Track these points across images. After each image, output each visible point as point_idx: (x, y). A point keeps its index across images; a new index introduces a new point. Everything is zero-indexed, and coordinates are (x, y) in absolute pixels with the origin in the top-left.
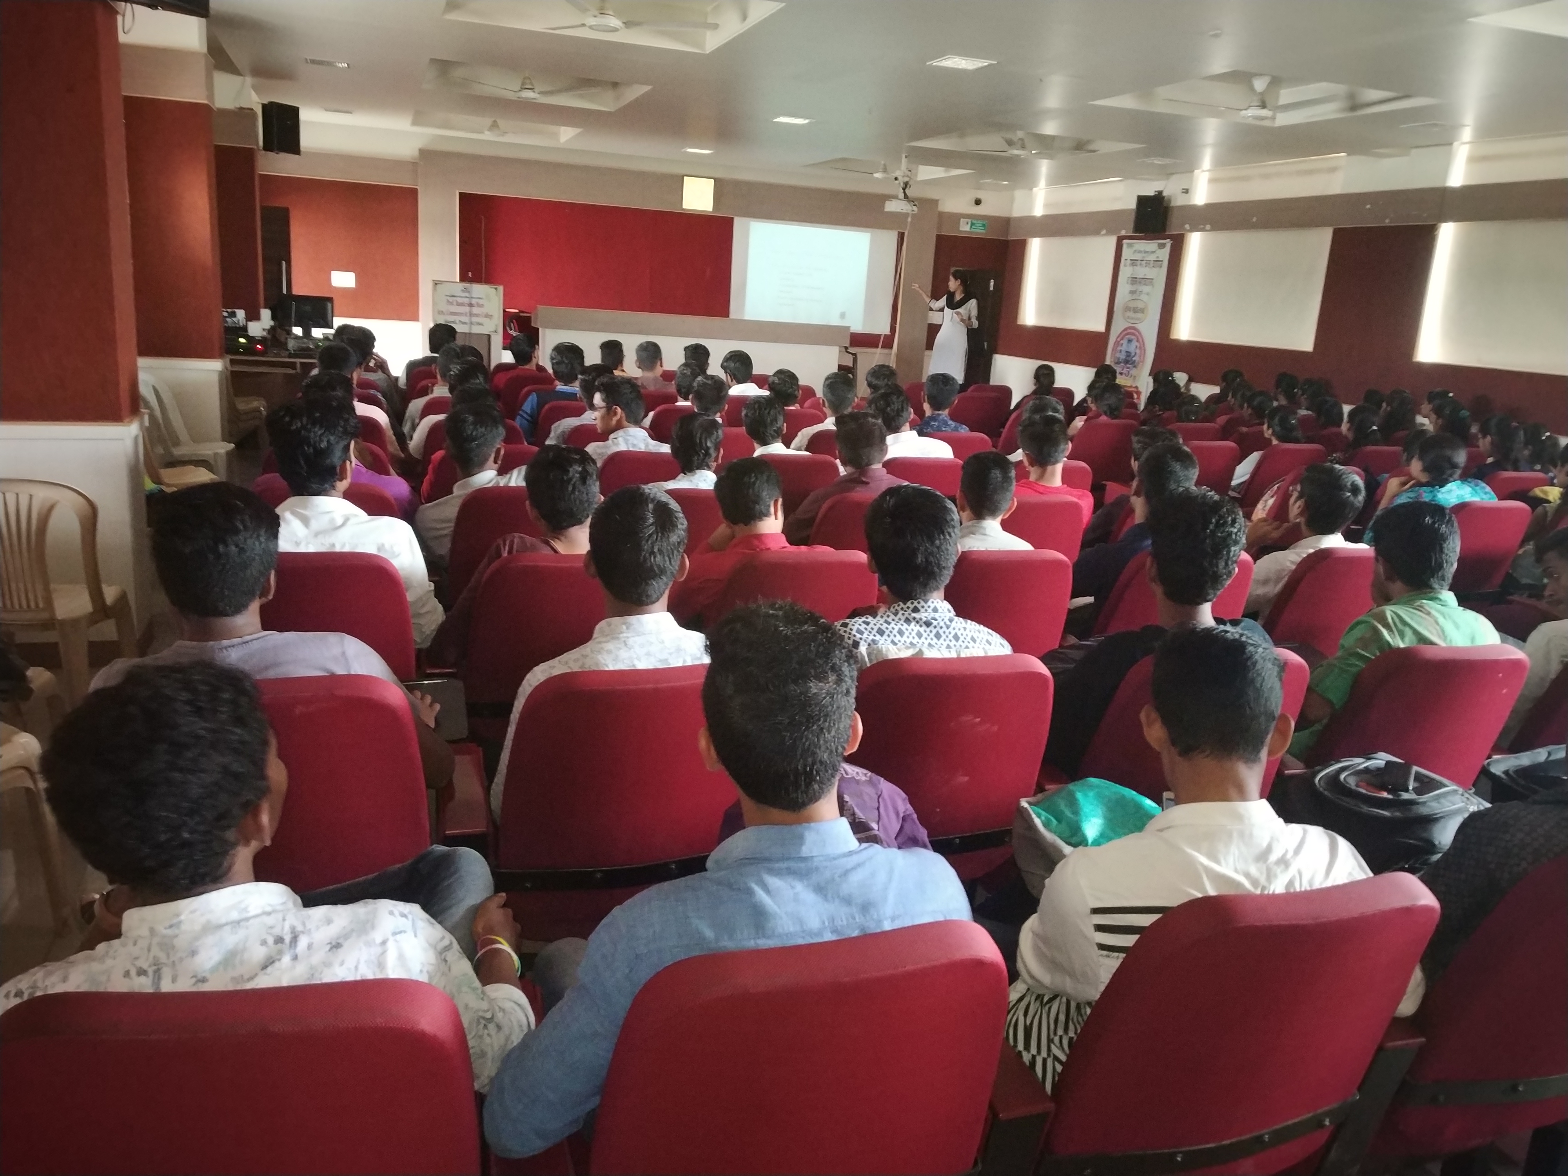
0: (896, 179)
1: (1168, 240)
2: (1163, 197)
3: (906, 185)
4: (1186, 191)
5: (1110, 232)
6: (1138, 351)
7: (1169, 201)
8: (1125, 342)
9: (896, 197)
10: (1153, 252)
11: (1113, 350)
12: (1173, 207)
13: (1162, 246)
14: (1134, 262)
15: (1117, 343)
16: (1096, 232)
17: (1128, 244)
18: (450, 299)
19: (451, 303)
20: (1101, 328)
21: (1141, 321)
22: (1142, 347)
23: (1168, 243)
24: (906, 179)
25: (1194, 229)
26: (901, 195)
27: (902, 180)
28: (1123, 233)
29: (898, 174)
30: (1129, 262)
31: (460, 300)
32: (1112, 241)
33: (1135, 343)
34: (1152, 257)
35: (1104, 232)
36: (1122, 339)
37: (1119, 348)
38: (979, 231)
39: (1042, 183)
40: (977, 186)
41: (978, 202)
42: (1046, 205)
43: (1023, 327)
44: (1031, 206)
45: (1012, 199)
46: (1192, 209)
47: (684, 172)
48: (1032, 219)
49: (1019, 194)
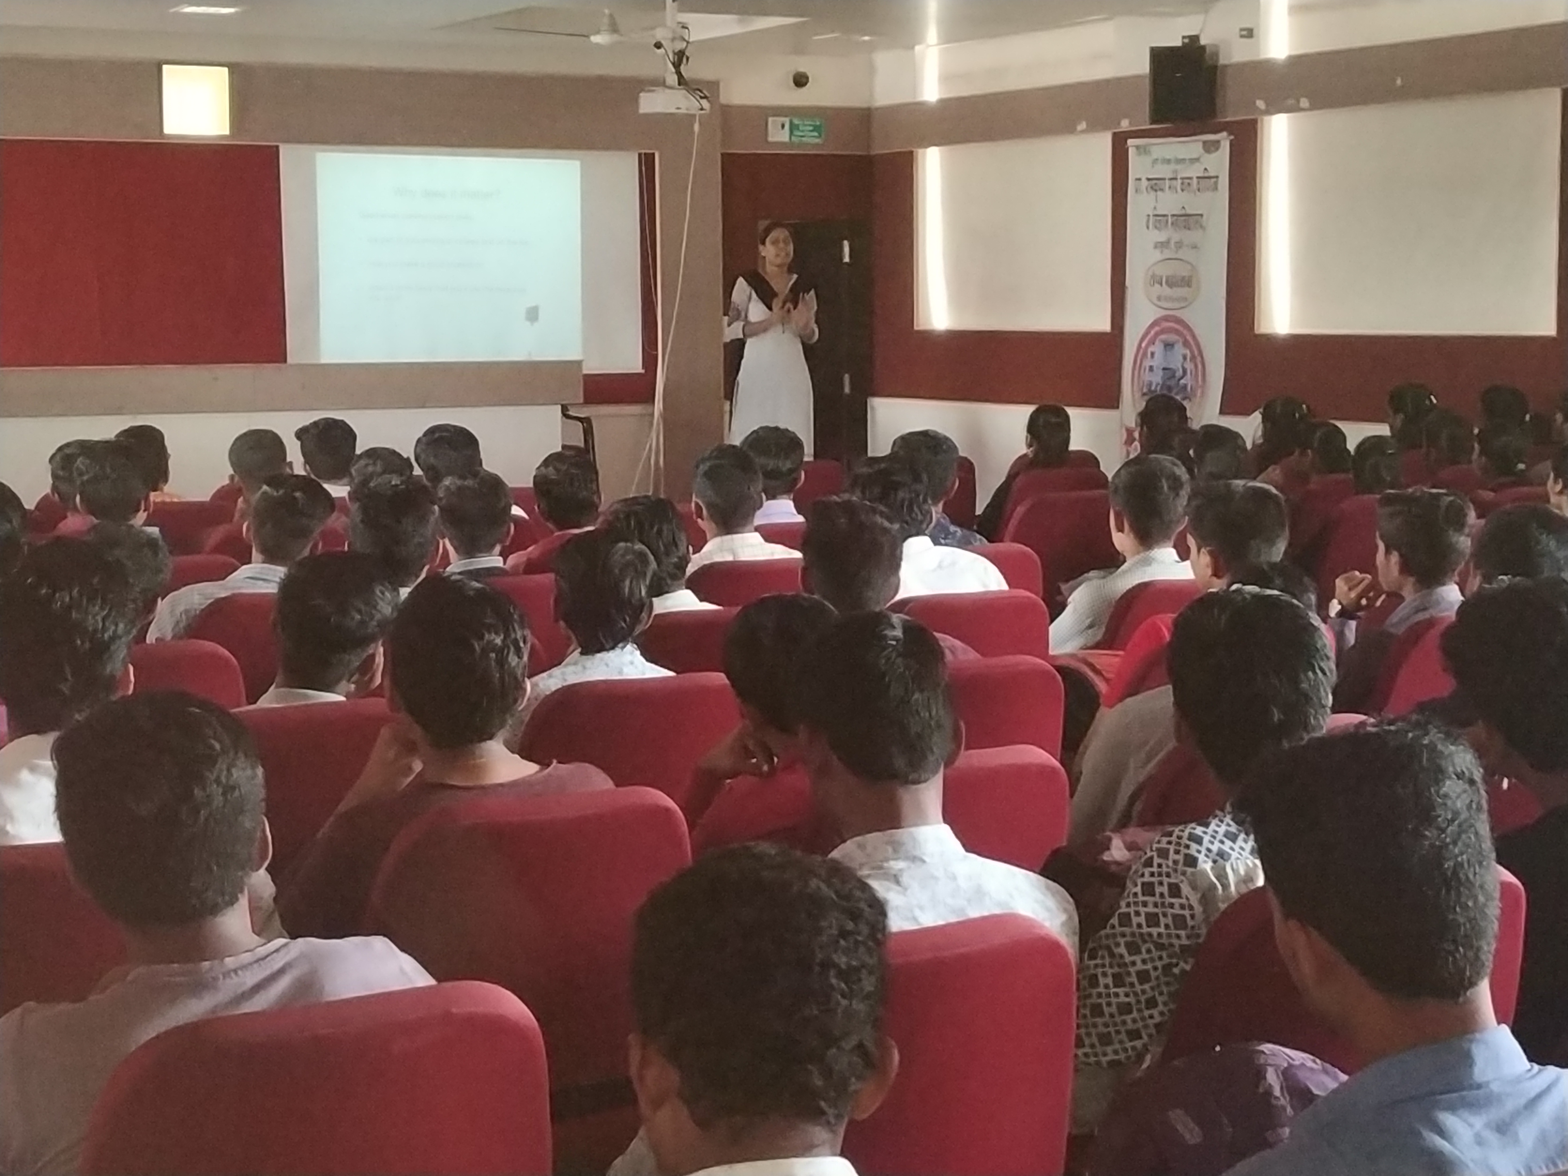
0: (658, 45)
1: (1225, 134)
2: (1203, 48)
3: (680, 57)
4: (1249, 33)
5: (1094, 127)
6: (1189, 366)
7: (1216, 55)
8: (1158, 348)
9: (660, 83)
10: (1194, 161)
11: (1137, 364)
12: (1226, 66)
13: (1211, 147)
14: (1155, 185)
16: (1067, 128)
17: (1137, 147)
20: (1102, 323)
21: (1186, 302)
23: (1224, 140)
24: (681, 45)
25: (1275, 108)
26: (672, 79)
27: (671, 47)
28: (1125, 125)
29: (661, 34)
30: (1144, 183)
32: (1103, 143)
33: (1180, 350)
34: (1195, 171)
35: (1083, 126)
36: (1152, 342)
38: (810, 139)
39: (932, 34)
40: (799, 50)
41: (800, 81)
42: (945, 78)
43: (928, 336)
44: (914, 82)
45: (871, 70)
46: (1264, 67)
47: (161, 56)
48: (918, 108)
49: (884, 60)
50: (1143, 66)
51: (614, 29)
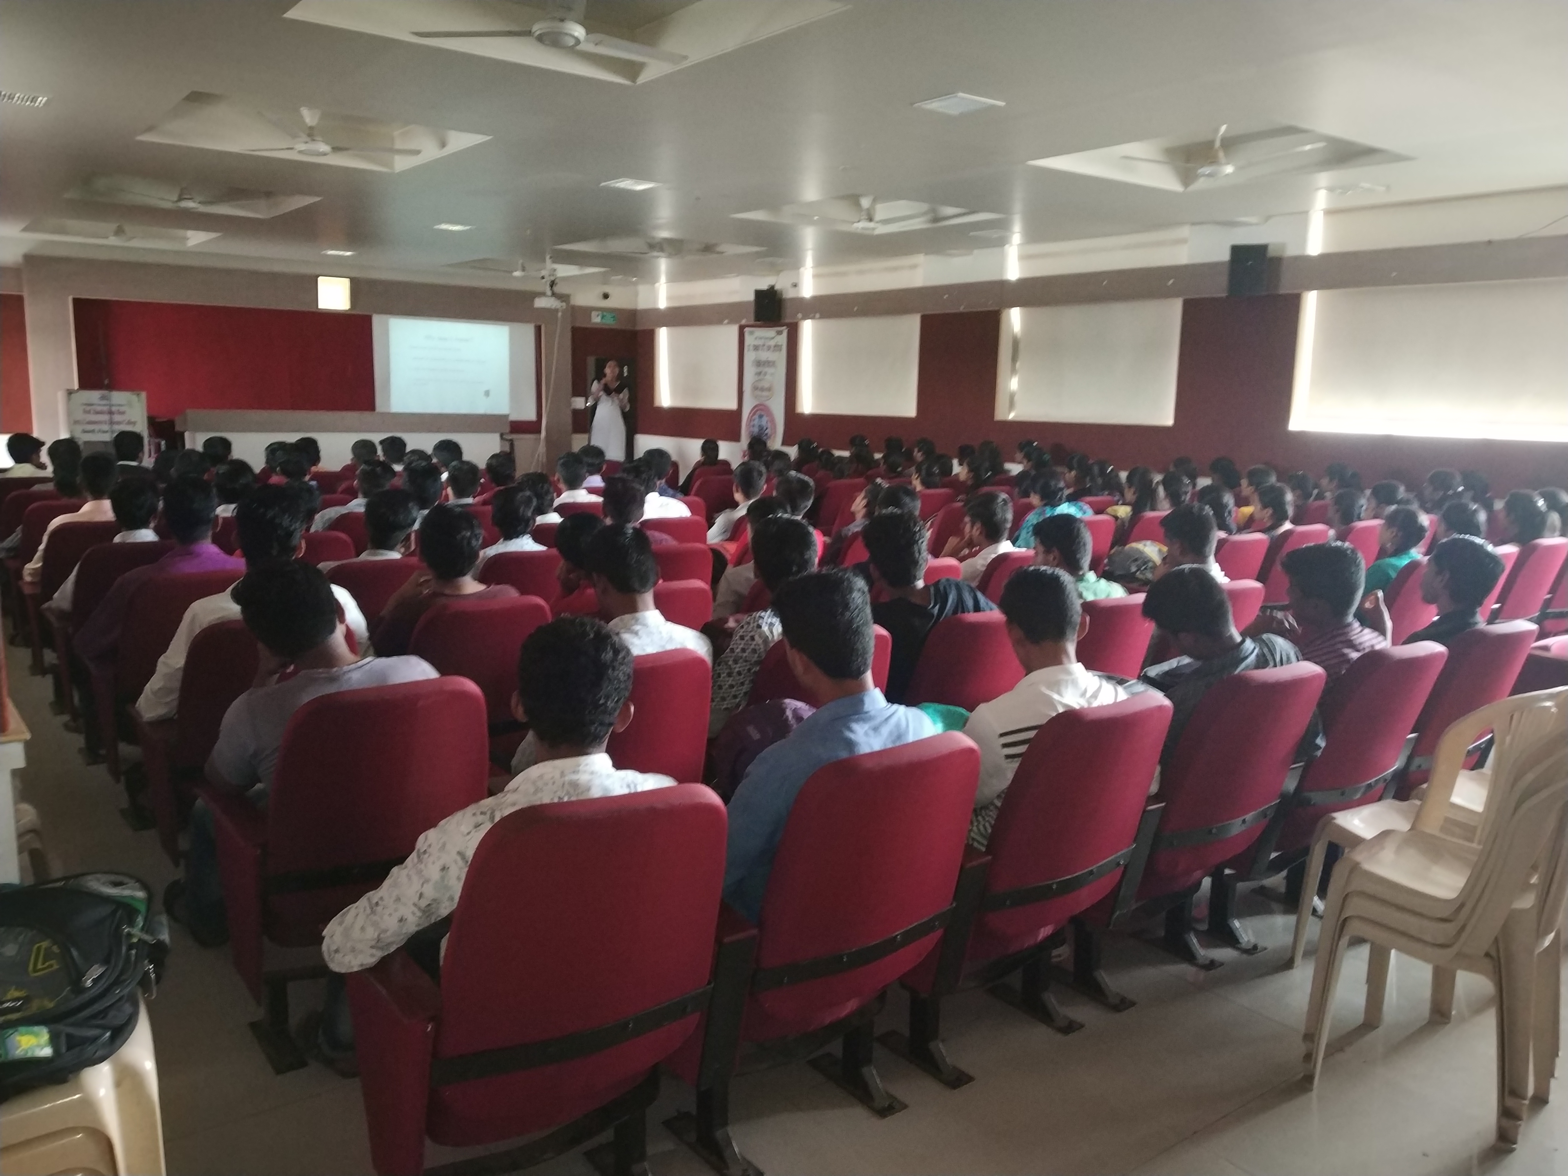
0: (543, 278)
1: (785, 327)
2: (776, 291)
3: (553, 284)
4: (795, 285)
5: (732, 322)
6: (769, 425)
7: (781, 294)
8: (756, 417)
9: (542, 294)
10: (773, 338)
11: (748, 425)
12: (786, 299)
13: (779, 333)
14: (756, 348)
15: (750, 419)
16: (719, 322)
17: (749, 332)
18: (88, 408)
19: (89, 412)
20: (733, 405)
21: (769, 398)
22: (772, 421)
23: (785, 330)
24: (552, 278)
25: (805, 318)
26: (549, 293)
27: (548, 280)
28: (744, 322)
29: (544, 273)
30: (751, 348)
31: (99, 408)
32: (734, 330)
33: (765, 419)
34: (772, 343)
35: (726, 321)
36: (754, 414)
37: (752, 423)
38: (610, 322)
39: (663, 279)
40: (605, 282)
41: (606, 296)
42: (669, 298)
43: (660, 410)
44: (655, 299)
45: (636, 294)
46: (801, 300)
47: (318, 273)
48: (656, 311)
49: (642, 289)
50: (751, 297)
51: (523, 269)
